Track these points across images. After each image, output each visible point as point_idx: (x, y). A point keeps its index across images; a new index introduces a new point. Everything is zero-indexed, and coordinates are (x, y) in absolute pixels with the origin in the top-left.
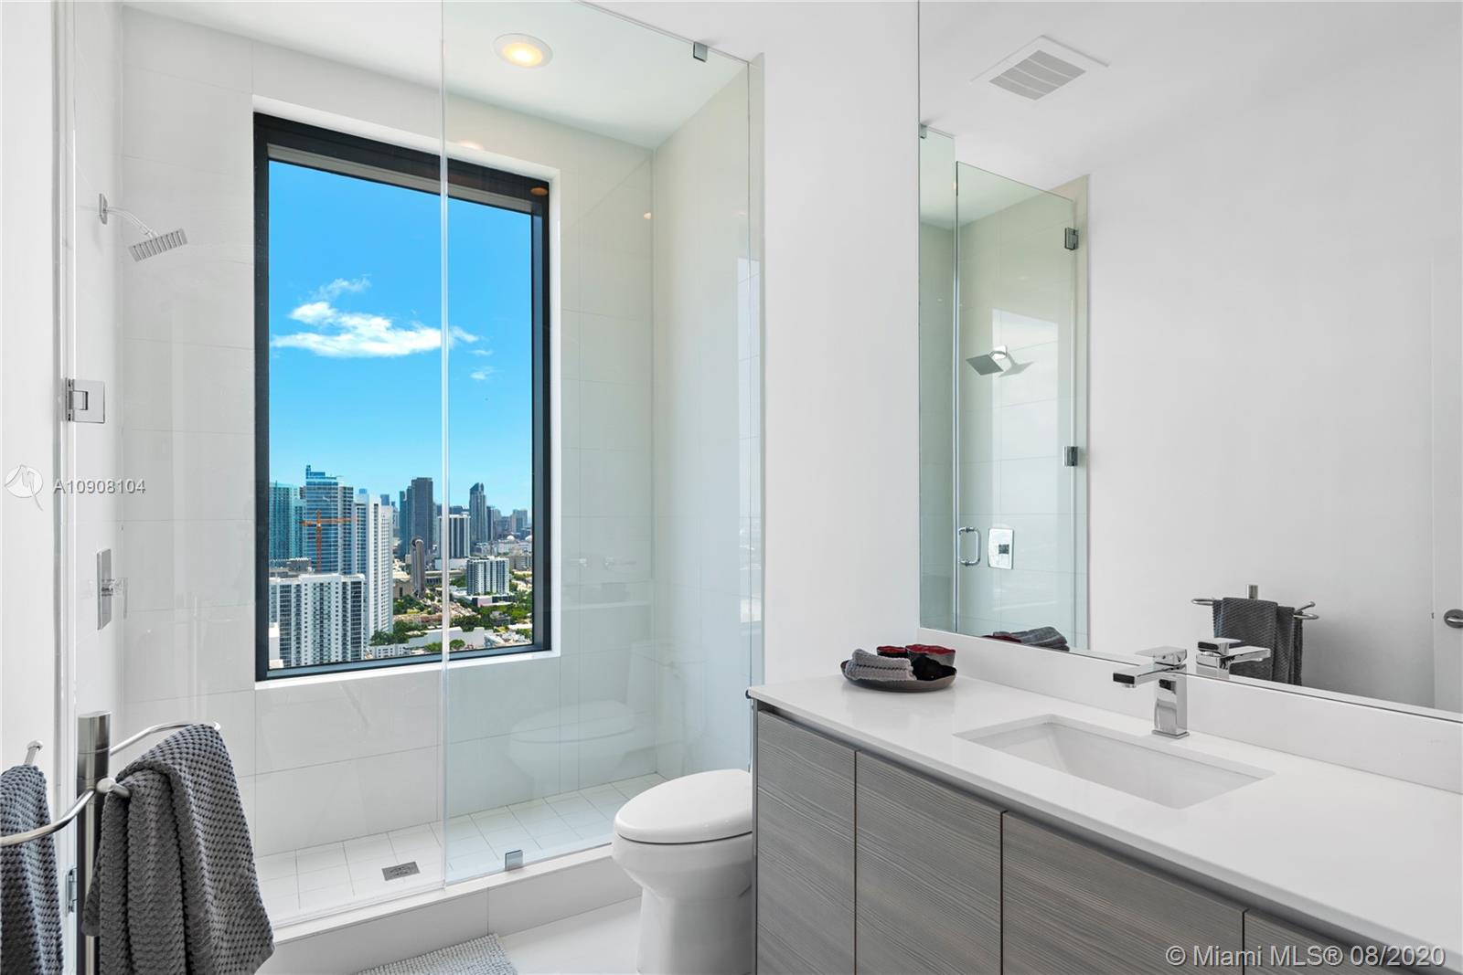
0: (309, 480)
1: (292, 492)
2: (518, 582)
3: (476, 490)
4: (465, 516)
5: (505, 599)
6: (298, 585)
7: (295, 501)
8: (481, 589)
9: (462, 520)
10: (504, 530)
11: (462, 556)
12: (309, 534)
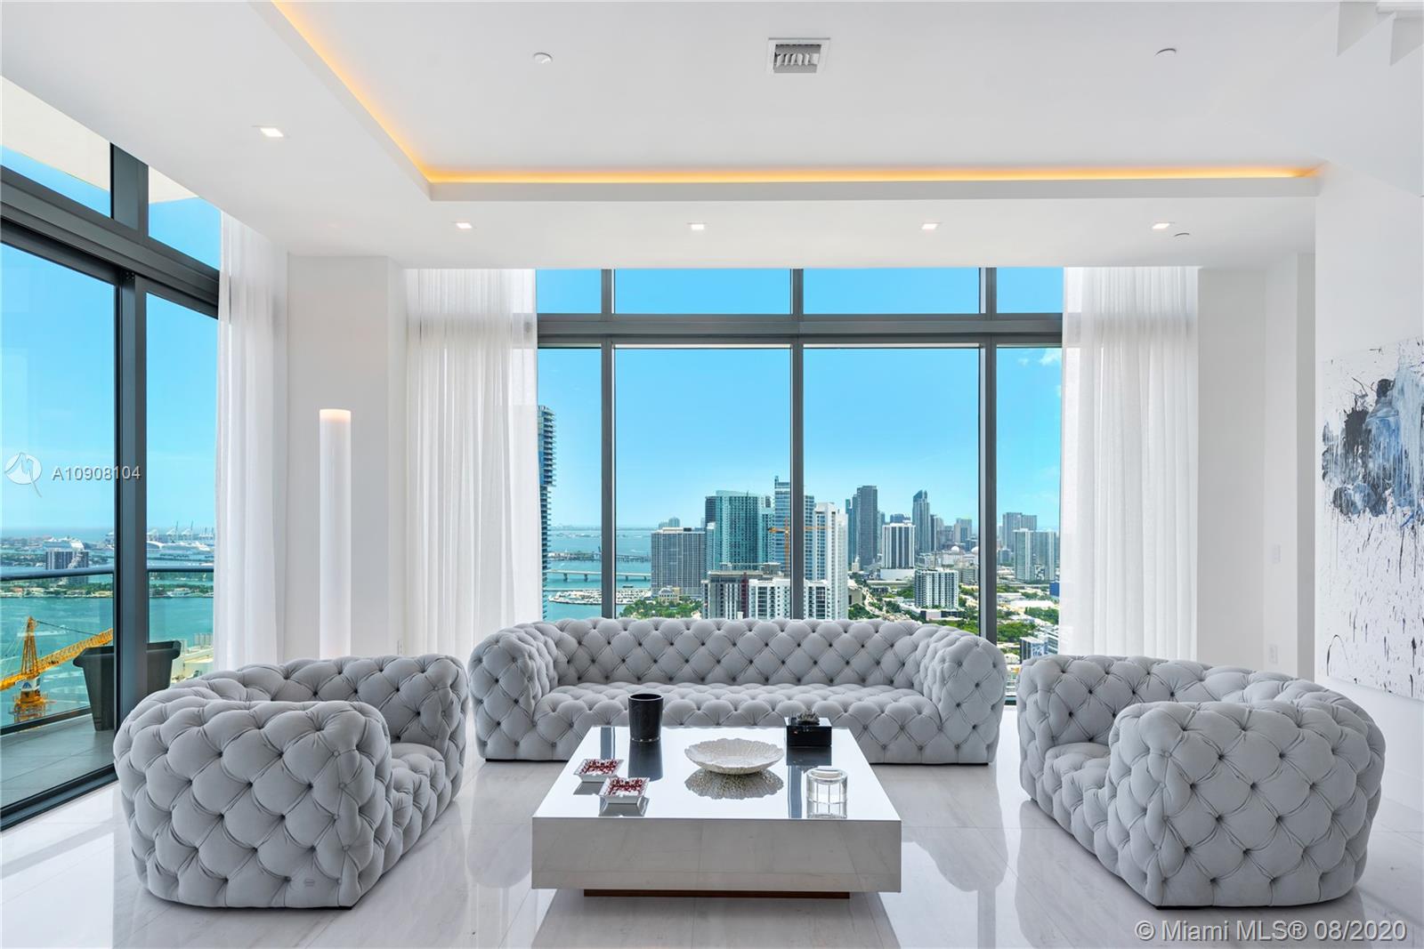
0: (777, 490)
1: (760, 502)
2: (967, 597)
3: (919, 497)
4: (910, 525)
5: (954, 614)
6: (773, 588)
7: (762, 510)
8: (929, 602)
9: (907, 529)
10: (948, 540)
11: (907, 567)
12: (777, 540)
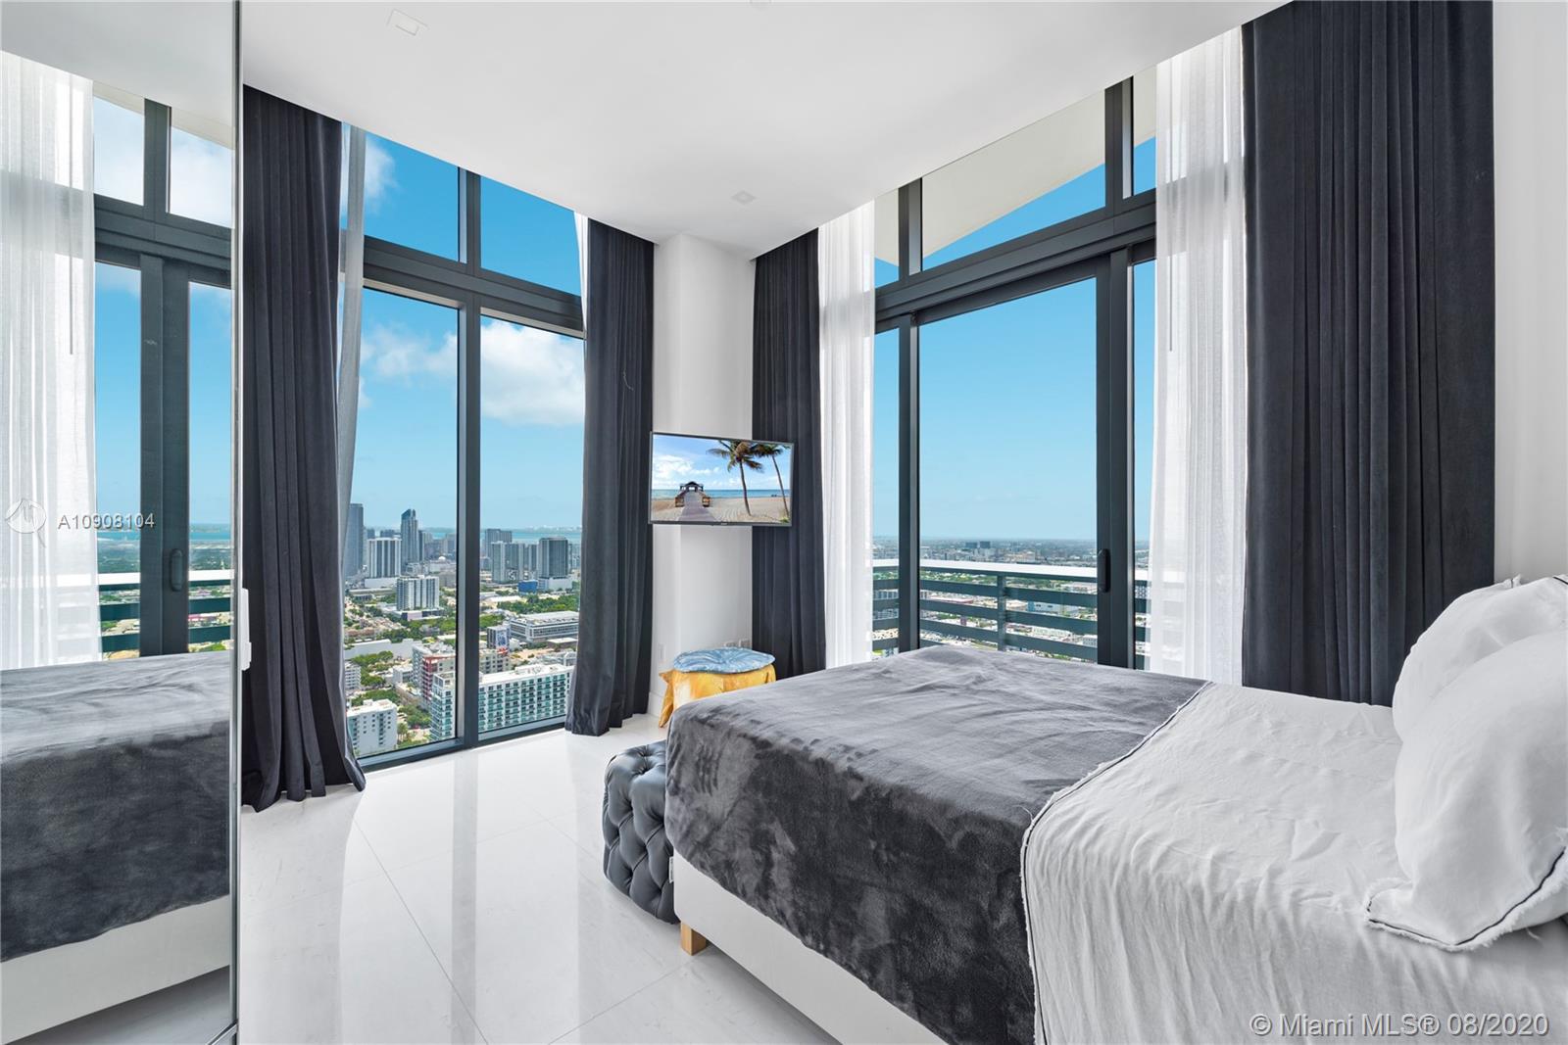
2: (449, 598)
3: (408, 516)
4: (396, 539)
5: (435, 613)
8: (410, 603)
9: (393, 543)
10: (436, 551)
11: (393, 575)
